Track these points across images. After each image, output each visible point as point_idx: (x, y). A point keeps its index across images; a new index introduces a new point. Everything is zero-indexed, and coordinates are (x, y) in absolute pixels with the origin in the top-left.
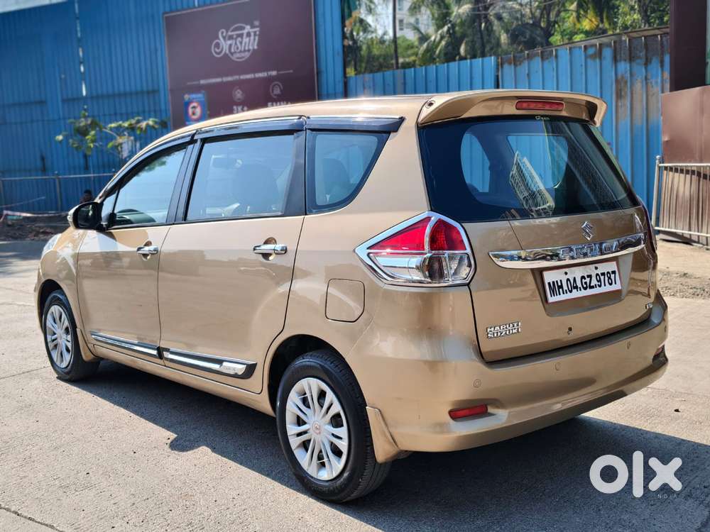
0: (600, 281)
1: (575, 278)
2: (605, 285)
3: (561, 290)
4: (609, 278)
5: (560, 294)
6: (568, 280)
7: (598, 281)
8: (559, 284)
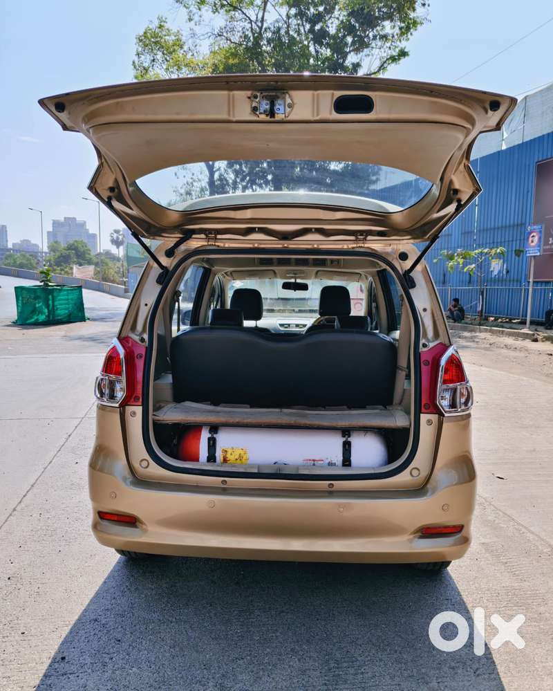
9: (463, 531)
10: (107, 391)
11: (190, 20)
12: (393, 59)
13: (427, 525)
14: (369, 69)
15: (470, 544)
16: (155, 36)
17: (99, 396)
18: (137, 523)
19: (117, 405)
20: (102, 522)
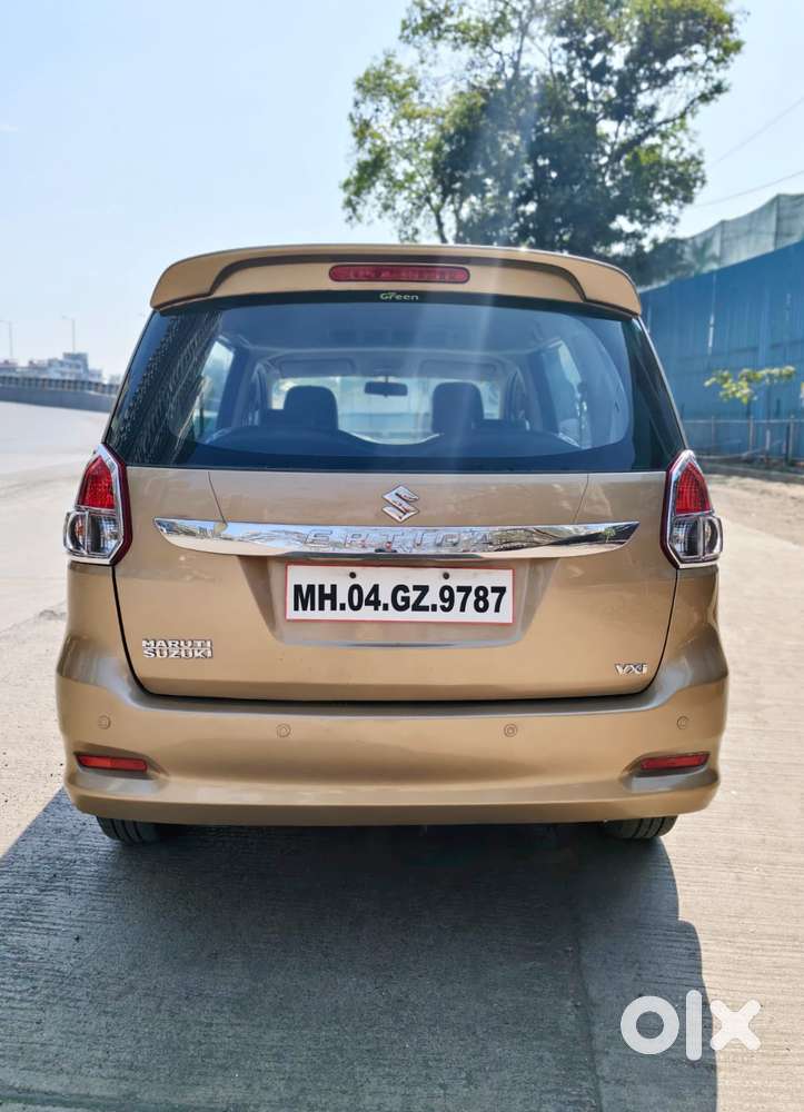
0: (451, 600)
1: (375, 586)
2: (463, 609)
3: (328, 602)
4: (482, 598)
5: (321, 608)
6: (356, 587)
7: (444, 600)
8: (327, 592)
9: (709, 761)
10: (87, 541)
11: (422, 62)
12: (704, 98)
13: (648, 754)
14: (669, 112)
15: (718, 785)
16: (380, 76)
17: (71, 547)
18: (150, 772)
19: (107, 561)
20: (84, 773)
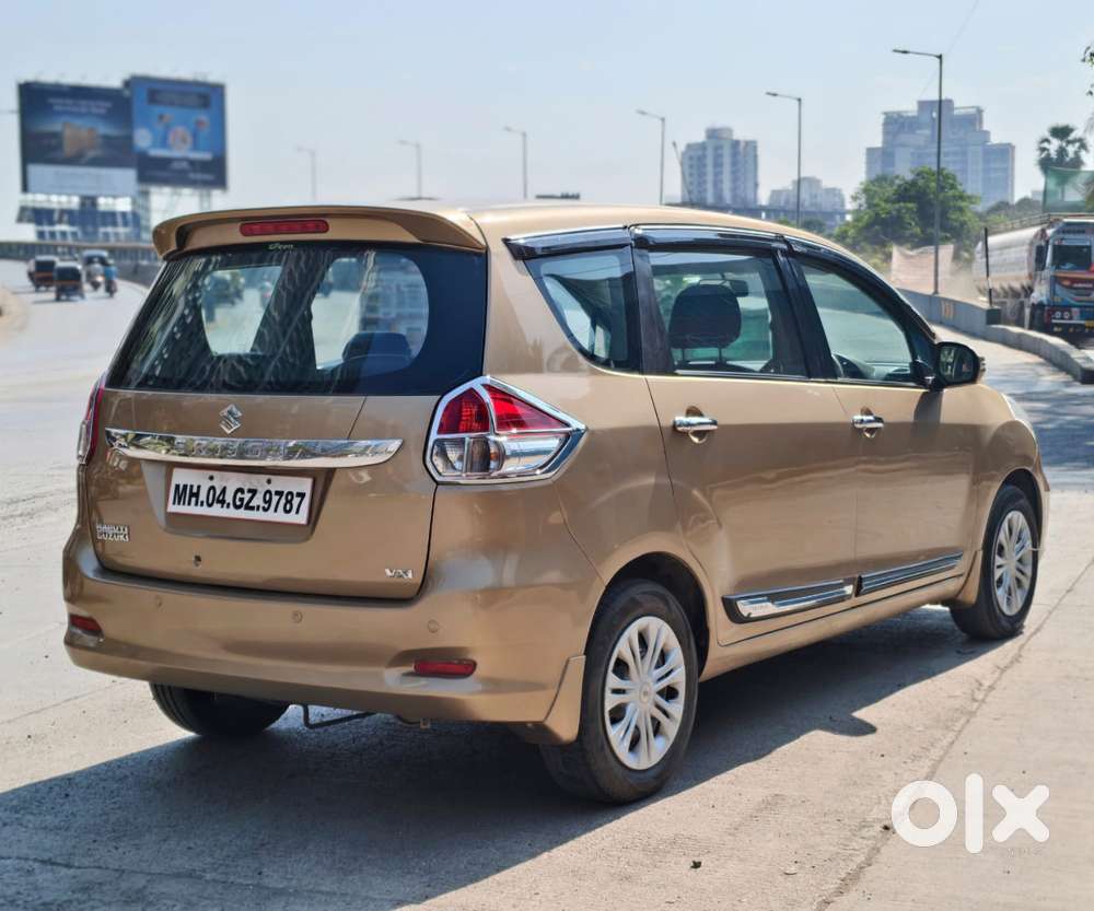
0: (270, 502)
1: (225, 488)
2: (276, 511)
3: (193, 499)
4: (289, 502)
5: (189, 504)
6: (213, 488)
7: (265, 502)
8: (195, 490)
